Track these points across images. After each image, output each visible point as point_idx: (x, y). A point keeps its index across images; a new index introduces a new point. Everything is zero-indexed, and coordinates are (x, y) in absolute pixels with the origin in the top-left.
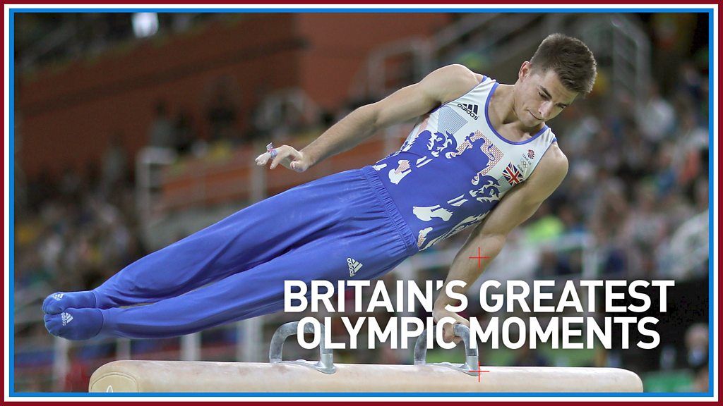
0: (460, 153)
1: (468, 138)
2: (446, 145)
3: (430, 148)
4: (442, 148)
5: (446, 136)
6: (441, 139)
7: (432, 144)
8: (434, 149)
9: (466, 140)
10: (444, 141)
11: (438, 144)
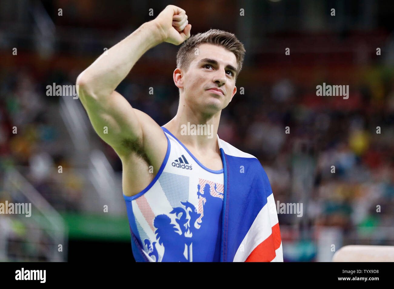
0: (202, 215)
1: (199, 194)
2: (188, 217)
3: (180, 232)
4: (188, 222)
5: (184, 207)
6: (181, 214)
7: (177, 226)
8: (184, 230)
9: (199, 198)
10: (184, 215)
11: (181, 222)
